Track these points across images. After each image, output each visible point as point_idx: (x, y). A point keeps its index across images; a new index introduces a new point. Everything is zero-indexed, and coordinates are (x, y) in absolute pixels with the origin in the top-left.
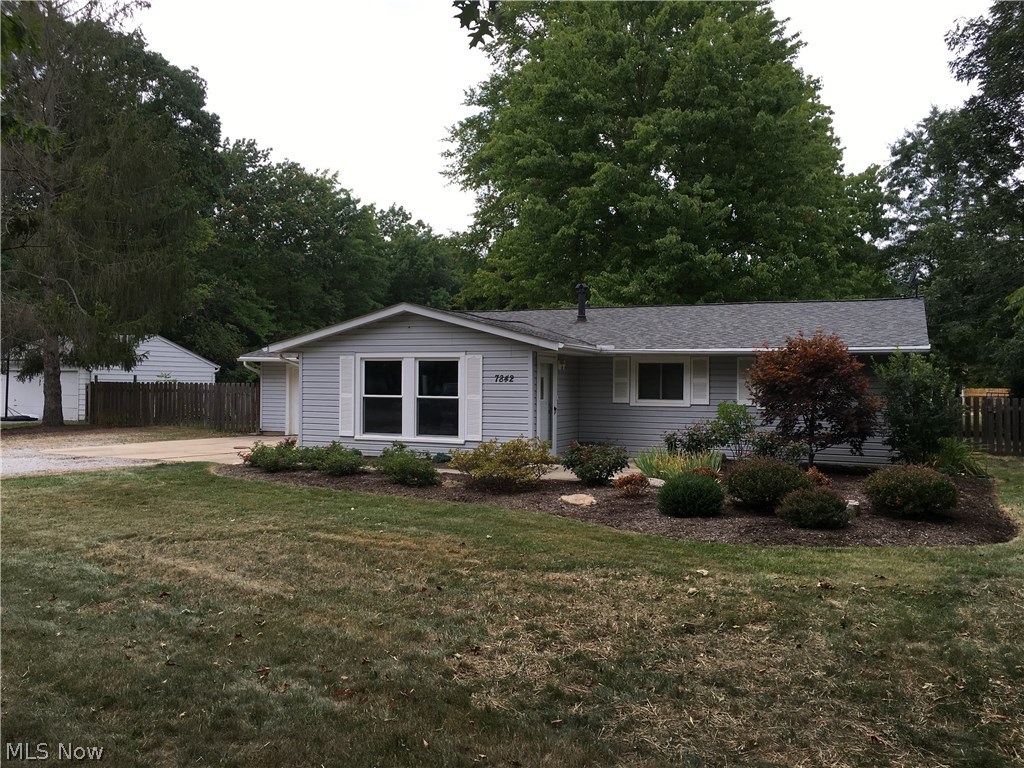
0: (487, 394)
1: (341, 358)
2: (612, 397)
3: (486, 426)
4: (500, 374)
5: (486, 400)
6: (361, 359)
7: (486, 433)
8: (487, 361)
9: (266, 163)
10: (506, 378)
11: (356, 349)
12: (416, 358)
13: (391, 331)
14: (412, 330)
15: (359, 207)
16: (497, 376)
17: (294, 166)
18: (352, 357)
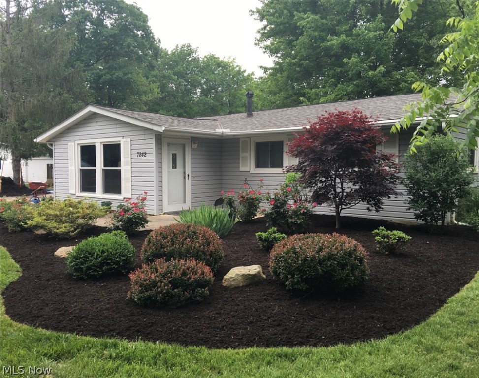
0: (134, 165)
1: (69, 144)
2: (239, 167)
3: (134, 188)
4: (139, 151)
5: (134, 170)
6: (78, 144)
7: (134, 192)
8: (133, 142)
9: (197, 55)
10: (143, 153)
11: (75, 138)
12: (101, 143)
13: (89, 125)
14: (99, 124)
15: (246, 74)
16: (138, 153)
17: (213, 55)
18: (73, 144)
